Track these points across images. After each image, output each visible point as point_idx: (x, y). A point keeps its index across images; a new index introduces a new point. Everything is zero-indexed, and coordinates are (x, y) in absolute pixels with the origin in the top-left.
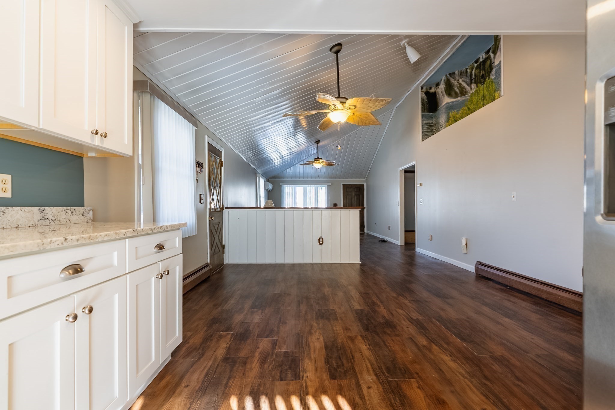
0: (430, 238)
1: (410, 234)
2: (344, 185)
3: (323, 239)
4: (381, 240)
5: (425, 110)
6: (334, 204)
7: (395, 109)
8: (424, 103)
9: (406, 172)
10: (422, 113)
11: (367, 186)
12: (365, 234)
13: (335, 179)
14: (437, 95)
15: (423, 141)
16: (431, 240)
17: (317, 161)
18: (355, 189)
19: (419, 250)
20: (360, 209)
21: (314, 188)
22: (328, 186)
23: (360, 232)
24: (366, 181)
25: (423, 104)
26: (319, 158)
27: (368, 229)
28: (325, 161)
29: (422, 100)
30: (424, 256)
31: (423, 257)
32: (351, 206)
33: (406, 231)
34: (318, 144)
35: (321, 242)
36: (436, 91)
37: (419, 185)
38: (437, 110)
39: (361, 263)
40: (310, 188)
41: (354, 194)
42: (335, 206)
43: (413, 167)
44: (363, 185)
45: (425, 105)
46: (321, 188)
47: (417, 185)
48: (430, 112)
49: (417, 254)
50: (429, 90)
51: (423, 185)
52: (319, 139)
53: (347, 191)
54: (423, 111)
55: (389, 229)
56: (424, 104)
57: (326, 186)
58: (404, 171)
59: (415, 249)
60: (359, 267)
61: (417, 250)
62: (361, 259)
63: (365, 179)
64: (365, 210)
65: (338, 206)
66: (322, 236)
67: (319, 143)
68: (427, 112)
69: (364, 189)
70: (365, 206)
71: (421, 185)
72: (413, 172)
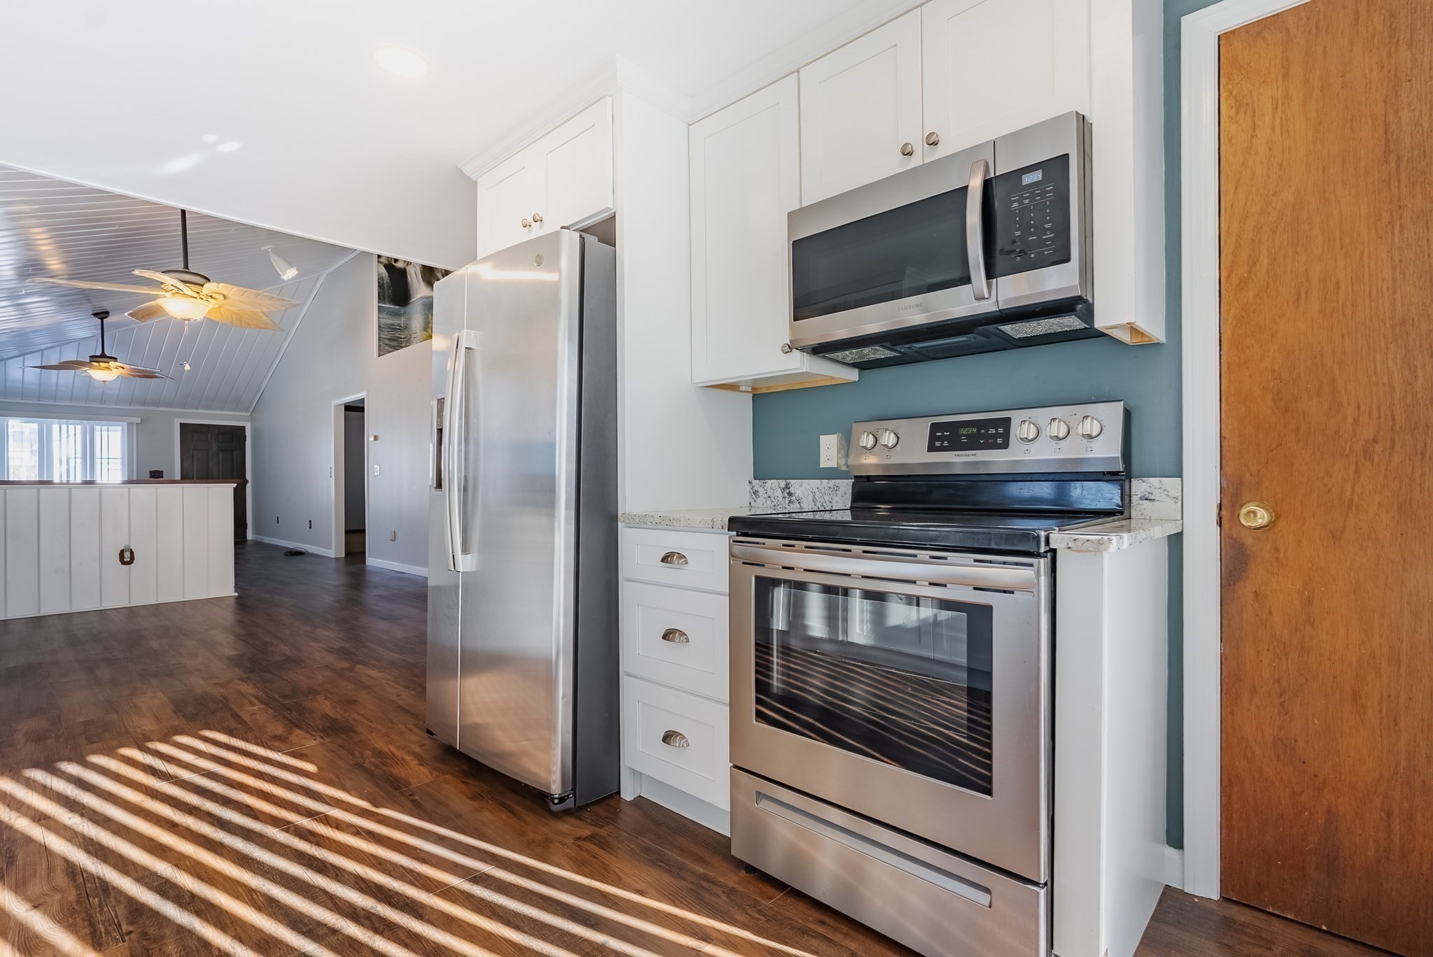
0: (391, 537)
1: (355, 537)
2: (182, 425)
3: (132, 553)
4: (291, 552)
5: (384, 298)
6: (151, 472)
7: (324, 276)
8: (383, 284)
9: (349, 408)
10: (379, 302)
11: (255, 432)
12: (249, 543)
13: (156, 408)
14: (409, 277)
15: (380, 355)
16: (394, 540)
17: (98, 362)
18: (220, 436)
19: (371, 561)
20: (235, 485)
21: (79, 428)
22: (129, 424)
23: (235, 538)
24: (252, 419)
25: (381, 286)
26: (108, 355)
27: (257, 530)
28: (125, 366)
29: (379, 279)
30: (383, 570)
31: (379, 572)
32: (208, 478)
33: (347, 532)
34: (102, 319)
35: (127, 558)
36: (407, 268)
37: (372, 439)
38: (409, 303)
39: (237, 594)
40: (64, 427)
41: (215, 447)
42: (156, 476)
43: (363, 400)
44: (244, 428)
45: (386, 289)
46: (105, 428)
47: (369, 439)
48: (395, 304)
49: (368, 568)
50: (393, 263)
51: (381, 438)
52: (108, 309)
53: (195, 439)
54: (381, 298)
55: (310, 528)
56: (384, 288)
57: (125, 424)
58: (343, 407)
59: (364, 562)
60: (232, 601)
61: (368, 563)
62: (237, 588)
63: (248, 414)
64: (249, 487)
65: (166, 477)
66: (129, 546)
67: (106, 318)
68: (389, 303)
69: (245, 436)
70: (249, 476)
71: (376, 438)
72: (362, 409)
